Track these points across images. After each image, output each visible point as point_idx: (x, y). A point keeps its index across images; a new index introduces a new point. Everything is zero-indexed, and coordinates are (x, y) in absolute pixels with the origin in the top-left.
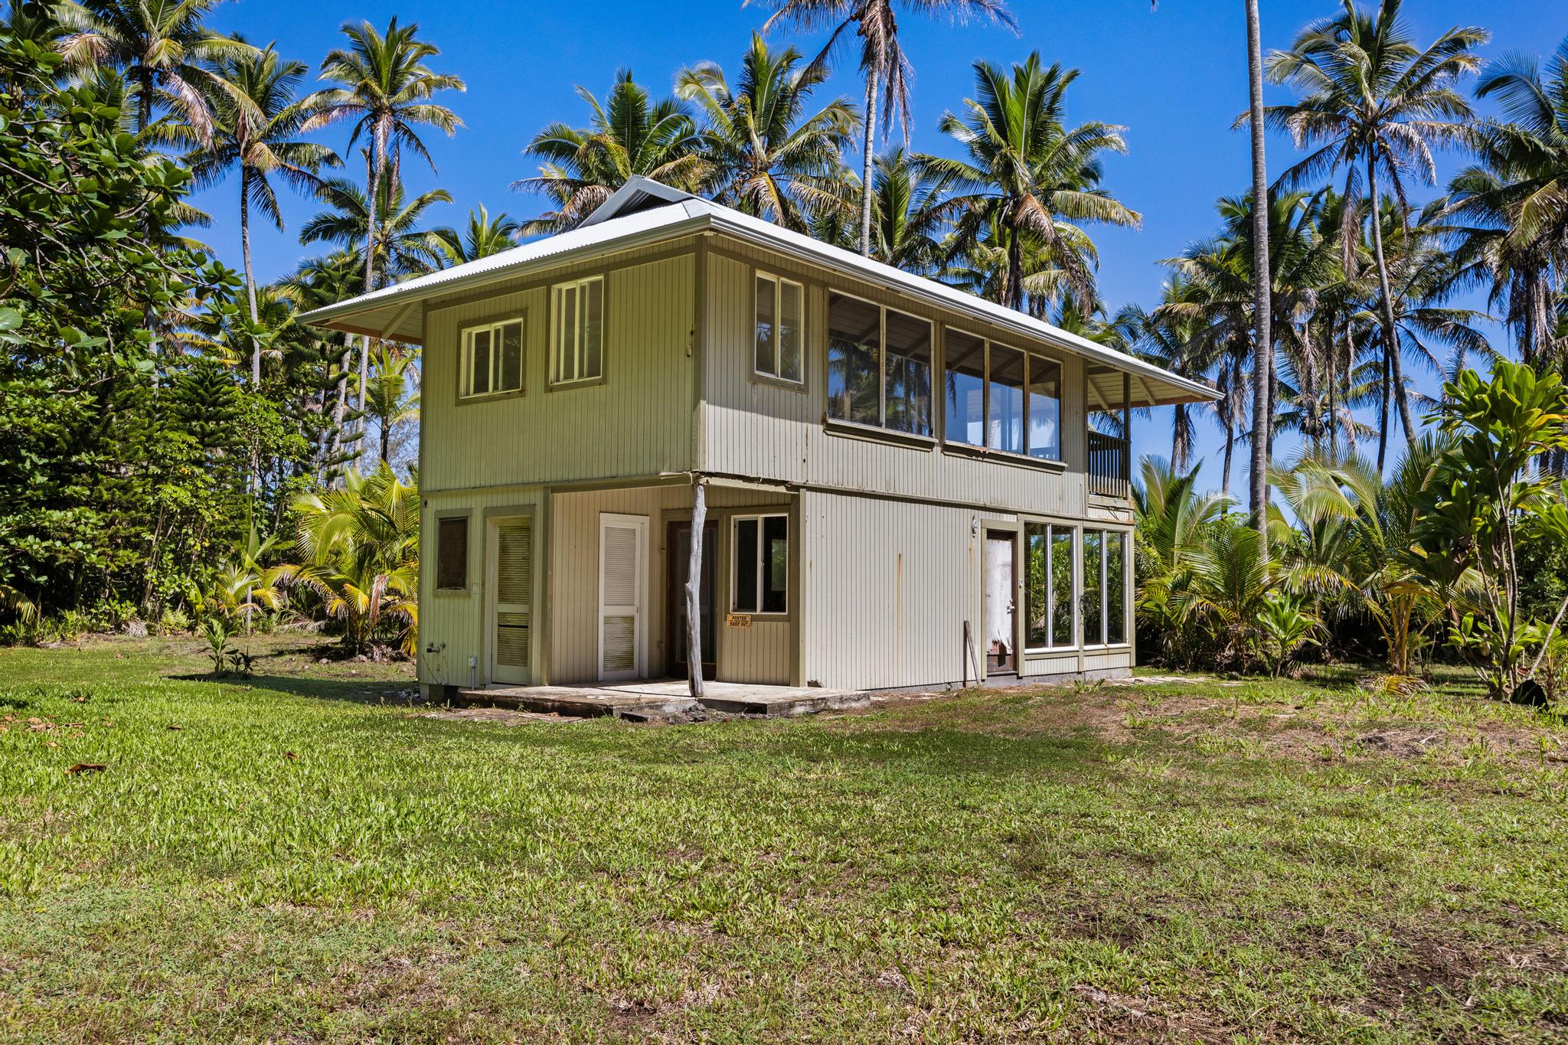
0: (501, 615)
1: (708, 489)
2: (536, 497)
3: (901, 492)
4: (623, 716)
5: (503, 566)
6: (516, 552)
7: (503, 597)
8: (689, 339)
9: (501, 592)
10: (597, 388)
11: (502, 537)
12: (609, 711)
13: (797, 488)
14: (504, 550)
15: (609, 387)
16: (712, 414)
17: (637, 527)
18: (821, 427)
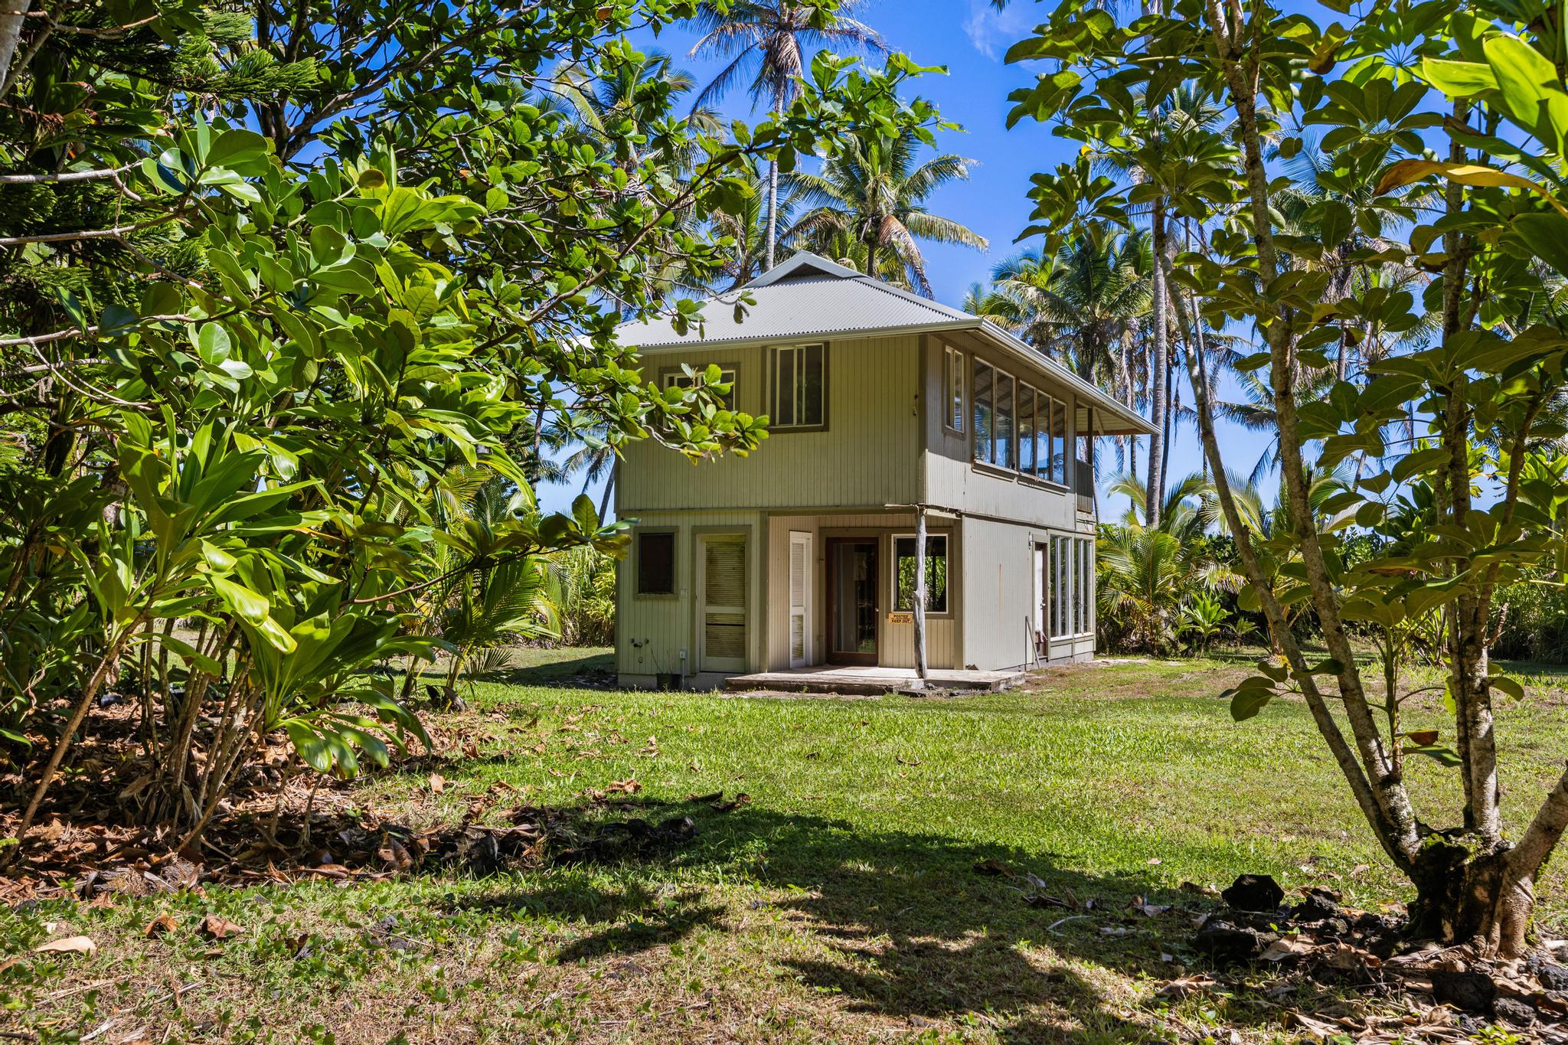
0: (709, 615)
1: (929, 518)
2: (754, 520)
3: (1002, 515)
4: (901, 693)
5: (711, 575)
6: (727, 564)
7: (711, 600)
8: (913, 401)
9: (708, 596)
10: (818, 434)
11: (710, 551)
12: (890, 690)
13: (960, 514)
14: (711, 561)
15: (831, 433)
16: (932, 460)
17: (804, 541)
18: (969, 466)
